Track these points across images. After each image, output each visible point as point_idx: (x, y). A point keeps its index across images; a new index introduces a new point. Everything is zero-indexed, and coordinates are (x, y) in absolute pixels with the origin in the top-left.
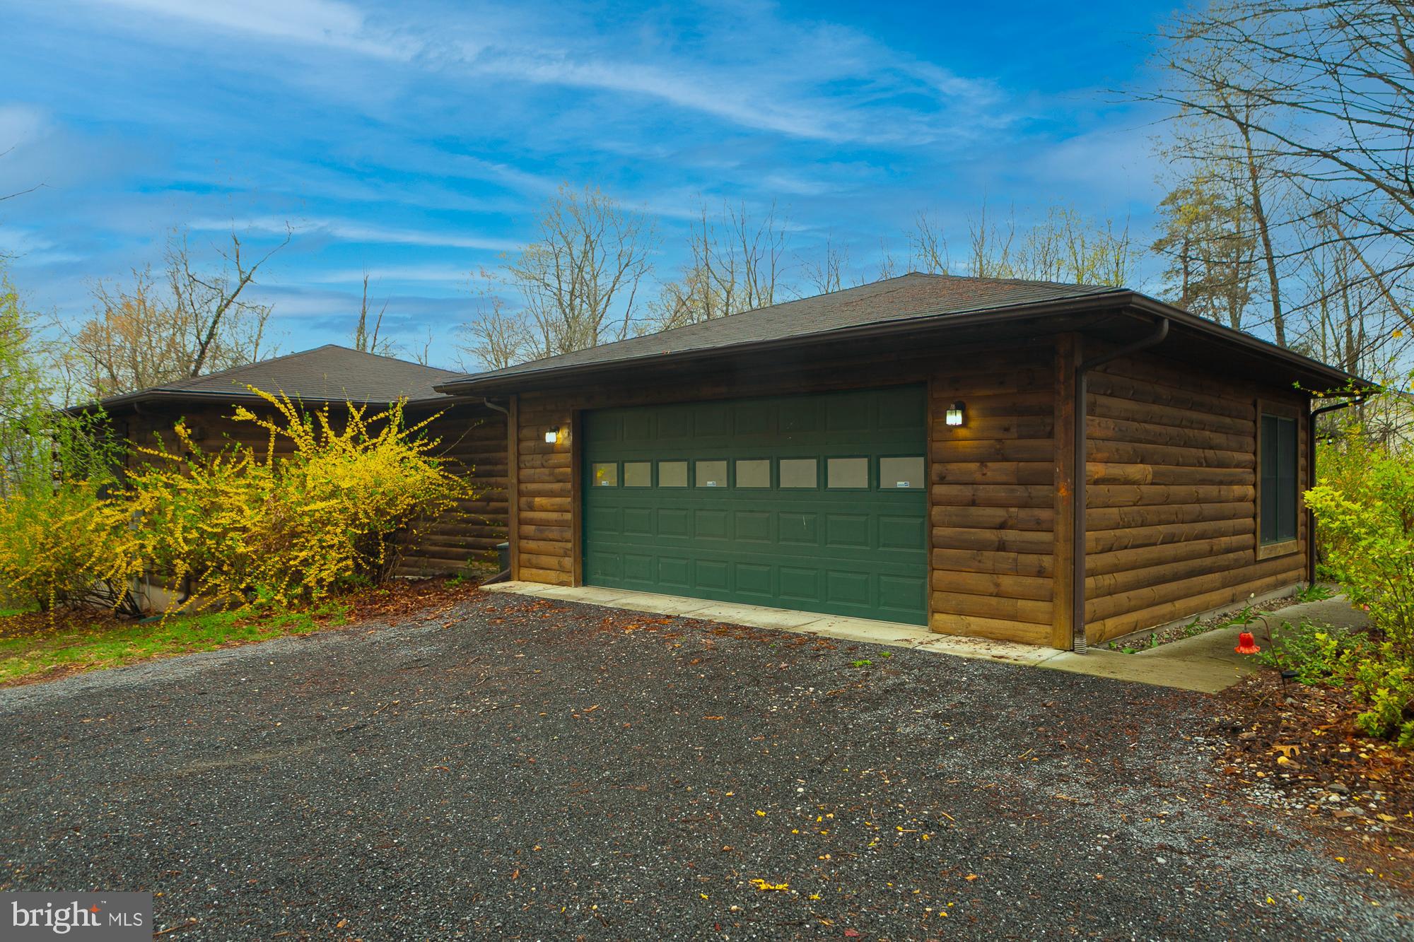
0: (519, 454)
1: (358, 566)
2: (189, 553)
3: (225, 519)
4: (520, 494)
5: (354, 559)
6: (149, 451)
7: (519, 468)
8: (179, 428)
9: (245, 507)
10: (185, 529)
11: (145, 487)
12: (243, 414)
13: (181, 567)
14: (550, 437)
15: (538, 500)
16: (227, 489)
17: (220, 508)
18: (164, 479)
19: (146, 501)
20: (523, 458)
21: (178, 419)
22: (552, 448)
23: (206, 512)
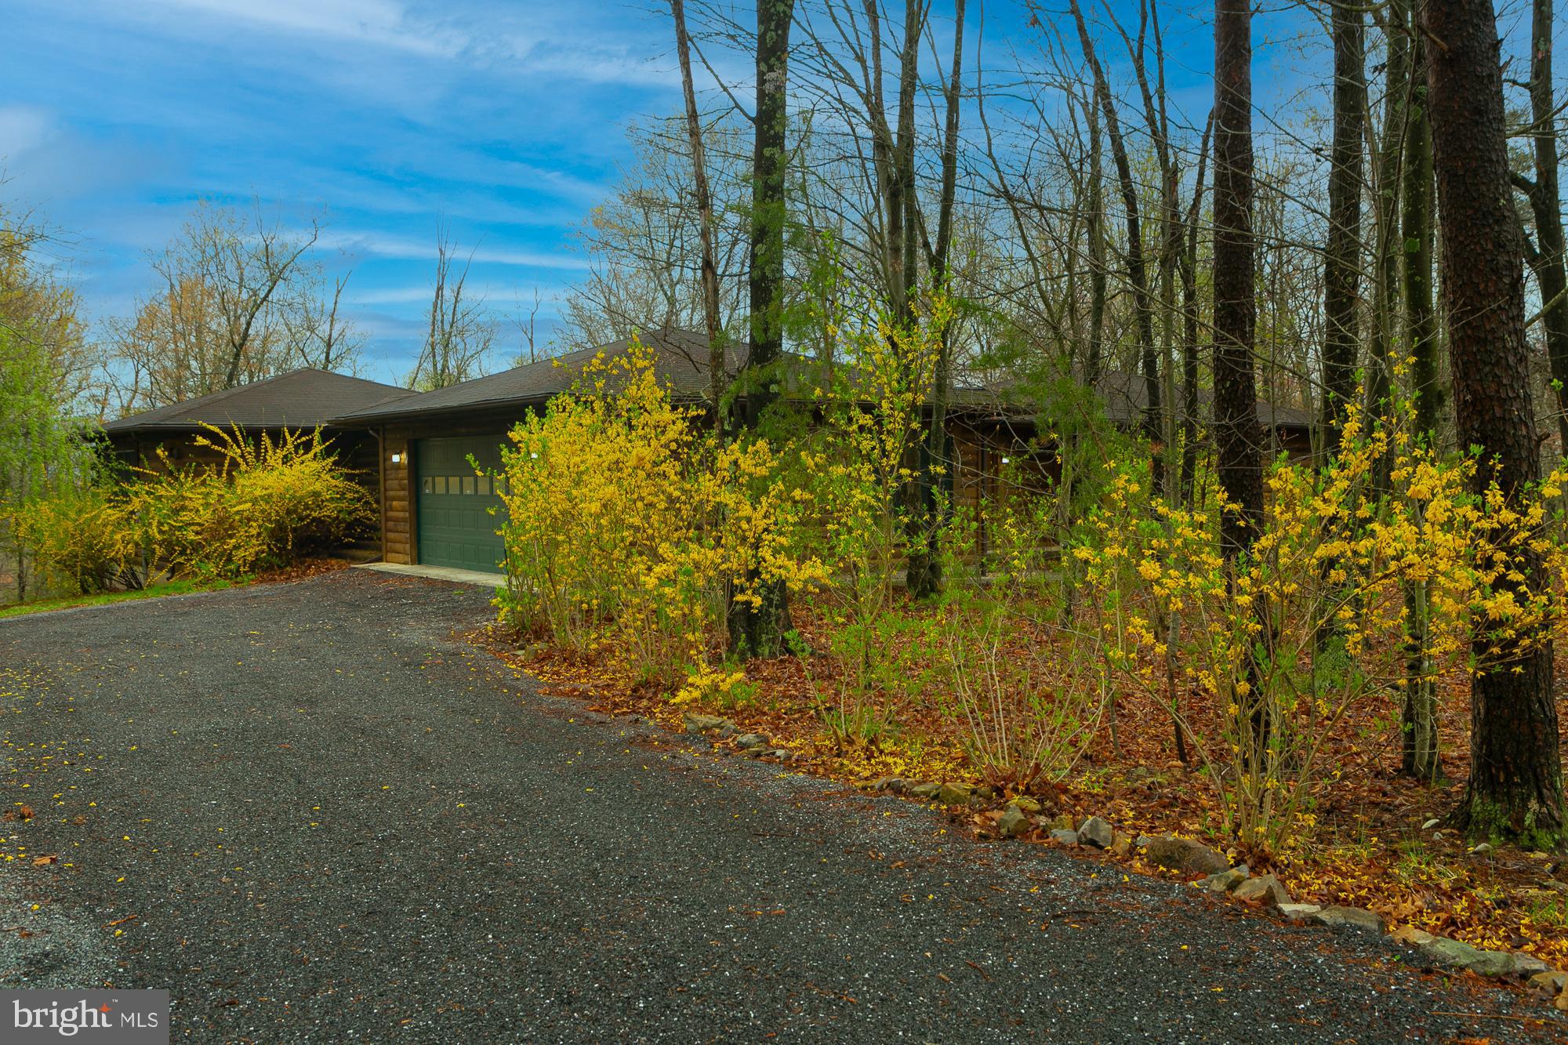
0: (385, 470)
1: (270, 549)
2: (164, 540)
3: (186, 517)
4: (386, 499)
5: (269, 545)
6: (137, 469)
7: (385, 480)
8: (159, 451)
9: (201, 508)
10: (160, 524)
11: (136, 494)
12: (201, 441)
13: (159, 551)
14: (396, 458)
15: (395, 503)
16: (191, 495)
17: (183, 508)
18: (147, 488)
19: (136, 504)
20: (388, 472)
21: (158, 444)
22: (398, 466)
23: (176, 512)
